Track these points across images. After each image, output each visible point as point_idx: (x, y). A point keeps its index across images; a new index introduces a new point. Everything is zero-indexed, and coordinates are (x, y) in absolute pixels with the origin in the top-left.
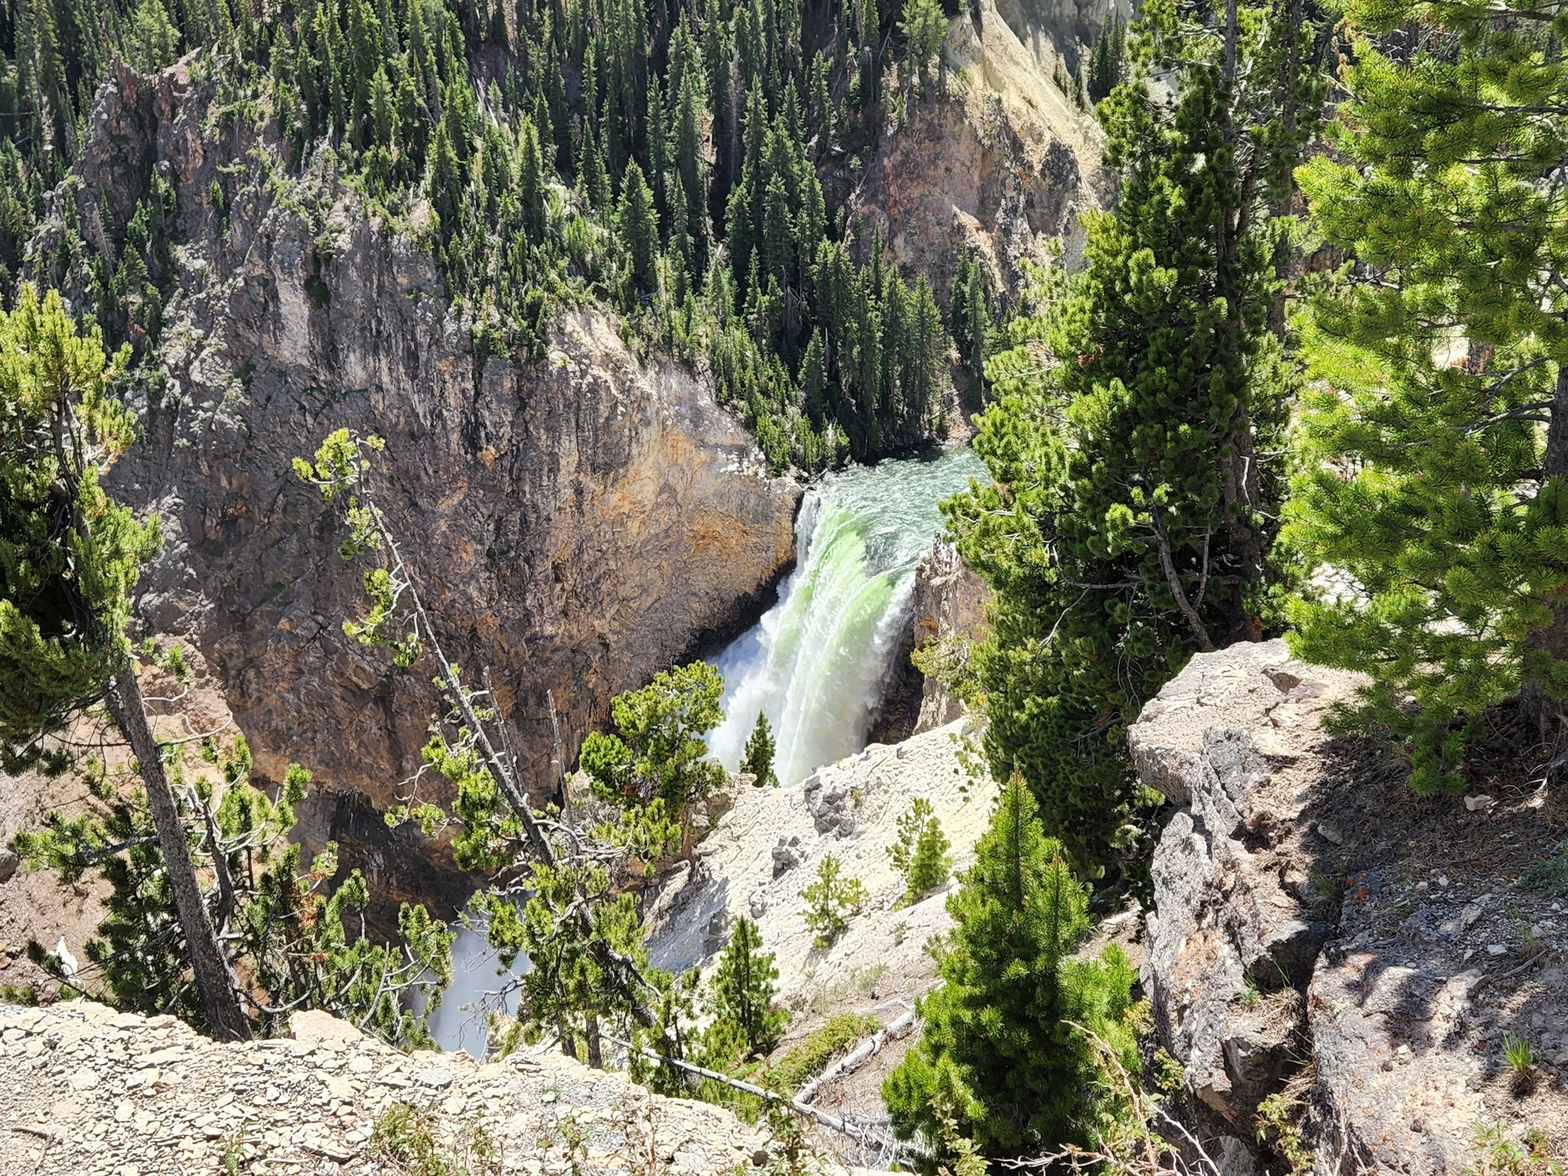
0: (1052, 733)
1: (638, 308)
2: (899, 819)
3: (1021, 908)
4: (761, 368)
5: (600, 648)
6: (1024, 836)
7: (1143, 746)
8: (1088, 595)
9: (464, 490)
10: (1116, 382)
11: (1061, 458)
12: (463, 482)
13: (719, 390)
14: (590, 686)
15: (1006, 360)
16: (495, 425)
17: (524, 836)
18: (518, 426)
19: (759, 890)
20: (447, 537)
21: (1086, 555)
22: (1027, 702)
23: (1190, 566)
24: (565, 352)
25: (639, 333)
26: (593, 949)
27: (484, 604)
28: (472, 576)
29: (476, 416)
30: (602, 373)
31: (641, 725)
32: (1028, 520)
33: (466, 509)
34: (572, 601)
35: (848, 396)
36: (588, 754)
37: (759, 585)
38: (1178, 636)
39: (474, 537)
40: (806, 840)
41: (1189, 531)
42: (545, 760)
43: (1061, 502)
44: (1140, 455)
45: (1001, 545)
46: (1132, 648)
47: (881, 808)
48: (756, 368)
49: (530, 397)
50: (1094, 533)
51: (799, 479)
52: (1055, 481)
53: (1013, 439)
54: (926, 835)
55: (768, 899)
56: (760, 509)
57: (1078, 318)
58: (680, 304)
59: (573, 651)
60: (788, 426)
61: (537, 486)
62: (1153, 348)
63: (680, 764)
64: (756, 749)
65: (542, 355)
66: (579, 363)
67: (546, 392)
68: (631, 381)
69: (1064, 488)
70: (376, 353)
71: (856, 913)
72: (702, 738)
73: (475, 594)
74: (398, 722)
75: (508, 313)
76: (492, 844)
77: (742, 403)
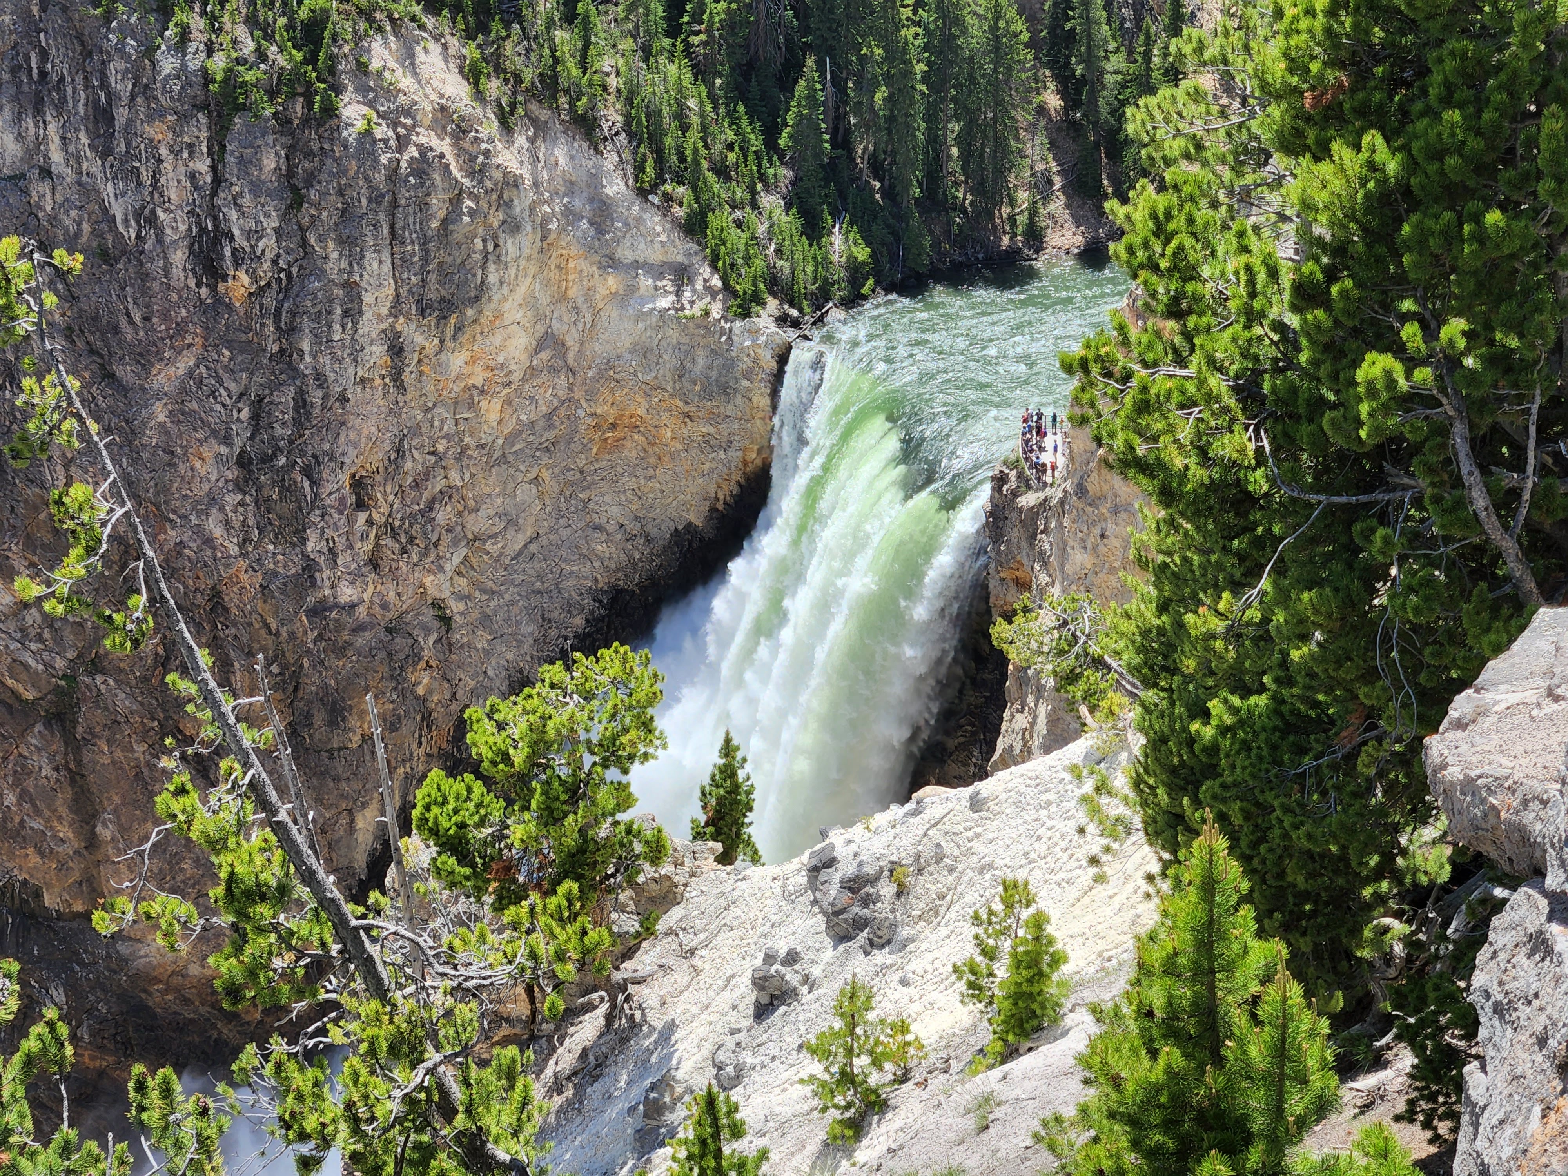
0: (1260, 758)
1: (496, 26)
2: (976, 917)
3: (1219, 1061)
4: (714, 128)
5: (436, 624)
6: (1223, 936)
7: (1454, 773)
8: (1323, 515)
9: (197, 350)
10: (1373, 138)
11: (1273, 273)
12: (194, 337)
13: (640, 168)
14: (420, 691)
15: (1166, 106)
16: (248, 234)
17: (335, 949)
18: (289, 236)
19: (730, 1042)
20: (167, 433)
21: (1320, 442)
22: (1215, 706)
23: (1500, 461)
24: (371, 104)
25: (499, 70)
26: (459, 1143)
27: (234, 550)
28: (212, 500)
29: (215, 218)
30: (435, 142)
31: (519, 757)
32: (1217, 383)
33: (200, 384)
34: (387, 541)
35: (867, 174)
36: (427, 808)
37: (713, 509)
38: (1483, 585)
39: (214, 433)
40: (811, 955)
41: (1500, 400)
42: (344, 821)
43: (1274, 352)
44: (1416, 265)
45: (1171, 429)
46: (1404, 607)
47: (942, 897)
48: (704, 128)
49: (309, 185)
50: (1333, 406)
51: (782, 320)
52: (1263, 314)
53: (1188, 241)
54: (1024, 942)
55: (748, 1058)
56: (714, 374)
57: (1304, 24)
58: (570, 18)
59: (389, 630)
60: (762, 229)
61: (322, 341)
62: (1437, 78)
63: (588, 826)
64: (720, 799)
65: (330, 111)
66: (394, 125)
67: (337, 175)
68: (487, 154)
69: (1280, 327)
70: (38, 111)
71: (903, 1079)
72: (624, 779)
73: (218, 532)
74: (87, 757)
75: (269, 37)
76: (278, 963)
77: (681, 189)
